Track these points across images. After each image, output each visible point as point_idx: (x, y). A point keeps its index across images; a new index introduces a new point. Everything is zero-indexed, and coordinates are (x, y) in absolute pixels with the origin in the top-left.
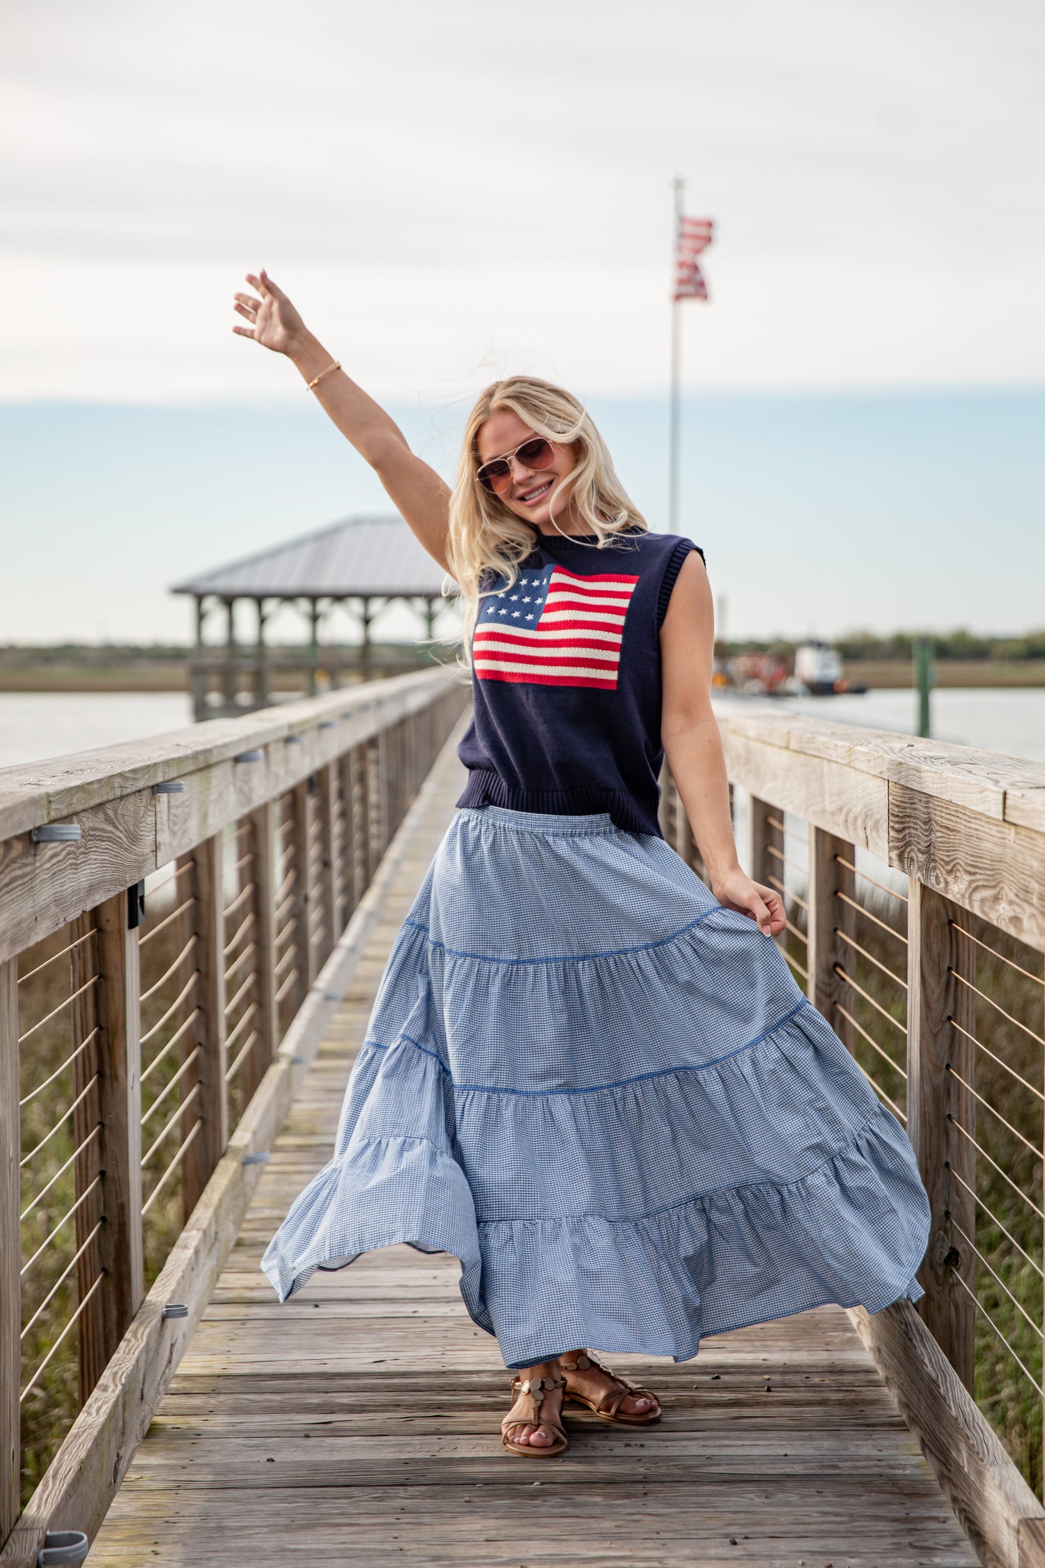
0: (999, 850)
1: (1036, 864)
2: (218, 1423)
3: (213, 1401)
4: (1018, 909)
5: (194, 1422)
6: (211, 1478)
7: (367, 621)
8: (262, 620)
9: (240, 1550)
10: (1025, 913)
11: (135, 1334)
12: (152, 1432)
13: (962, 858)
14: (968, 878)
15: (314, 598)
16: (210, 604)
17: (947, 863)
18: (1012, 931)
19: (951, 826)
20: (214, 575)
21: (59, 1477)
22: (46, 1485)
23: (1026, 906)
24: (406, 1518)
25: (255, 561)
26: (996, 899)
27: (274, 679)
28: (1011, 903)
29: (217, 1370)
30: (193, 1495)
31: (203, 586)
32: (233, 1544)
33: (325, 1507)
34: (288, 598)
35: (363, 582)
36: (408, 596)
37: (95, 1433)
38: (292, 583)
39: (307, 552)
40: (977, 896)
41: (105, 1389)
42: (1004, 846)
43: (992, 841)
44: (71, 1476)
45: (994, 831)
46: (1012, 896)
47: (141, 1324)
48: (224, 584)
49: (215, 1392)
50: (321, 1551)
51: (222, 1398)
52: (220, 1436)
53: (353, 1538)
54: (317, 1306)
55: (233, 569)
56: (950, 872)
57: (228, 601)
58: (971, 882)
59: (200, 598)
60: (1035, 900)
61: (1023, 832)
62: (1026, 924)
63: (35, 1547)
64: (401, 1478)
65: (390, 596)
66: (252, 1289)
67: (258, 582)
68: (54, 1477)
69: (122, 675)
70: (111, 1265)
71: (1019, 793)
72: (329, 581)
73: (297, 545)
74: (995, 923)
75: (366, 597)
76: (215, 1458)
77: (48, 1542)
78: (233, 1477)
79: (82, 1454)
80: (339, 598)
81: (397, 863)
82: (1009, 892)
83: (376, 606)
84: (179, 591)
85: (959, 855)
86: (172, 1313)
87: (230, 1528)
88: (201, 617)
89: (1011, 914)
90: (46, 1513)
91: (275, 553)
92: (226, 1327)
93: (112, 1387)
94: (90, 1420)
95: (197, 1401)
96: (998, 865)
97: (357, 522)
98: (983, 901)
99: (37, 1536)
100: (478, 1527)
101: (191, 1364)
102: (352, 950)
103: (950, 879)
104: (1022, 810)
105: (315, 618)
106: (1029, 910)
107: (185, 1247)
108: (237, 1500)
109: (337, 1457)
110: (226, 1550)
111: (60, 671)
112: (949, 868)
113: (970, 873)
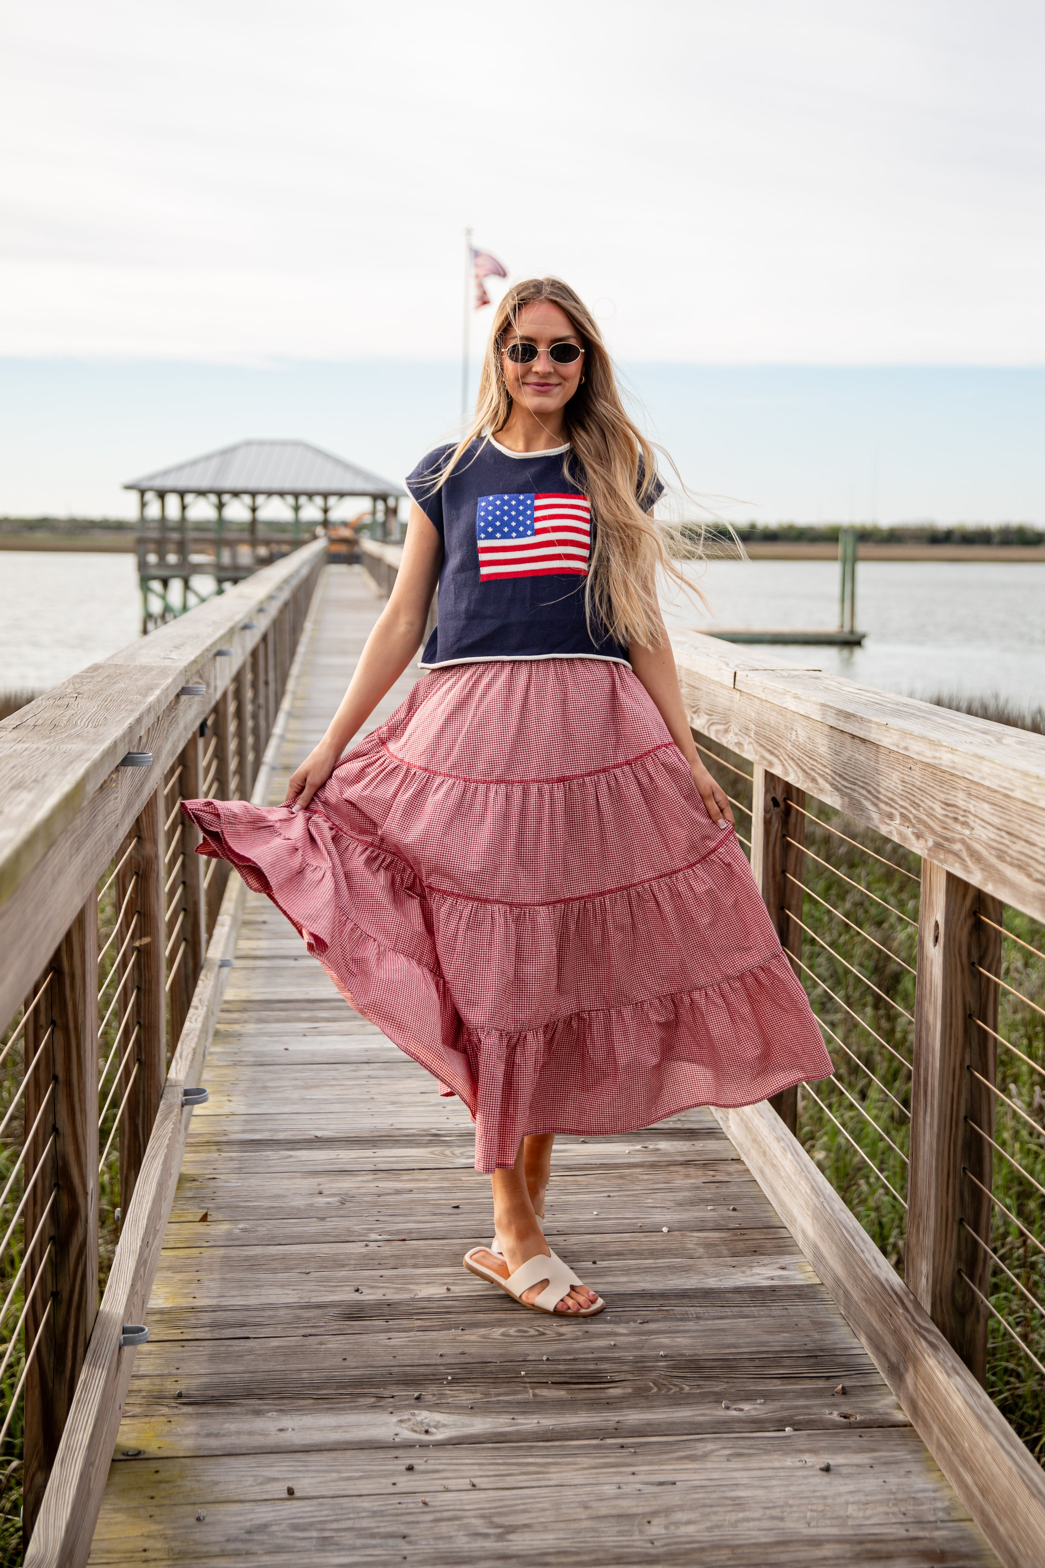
0: (728, 704)
1: (753, 714)
2: (250, 1028)
3: (245, 1015)
4: (741, 739)
5: (236, 1027)
6: (253, 1059)
7: (254, 510)
8: (184, 508)
9: (279, 1099)
10: (746, 741)
11: (206, 976)
12: (217, 1033)
13: (703, 705)
14: (707, 717)
15: (219, 494)
16: (150, 496)
17: (693, 707)
18: (737, 751)
19: (696, 685)
20: (152, 477)
21: (184, 1057)
22: (177, 1062)
23: (746, 737)
24: (372, 1081)
25: (180, 468)
26: (726, 731)
27: (191, 546)
28: (736, 734)
29: (244, 998)
30: (245, 1069)
31: (145, 484)
32: (274, 1096)
33: (324, 1075)
34: (201, 493)
35: (252, 485)
36: (282, 494)
37: (197, 1033)
38: (205, 484)
39: (215, 462)
40: (713, 728)
41: (196, 1008)
42: (733, 702)
43: (724, 698)
44: (190, 1057)
45: (725, 692)
46: (737, 731)
47: (208, 970)
48: (159, 483)
49: (245, 1010)
50: (325, 1100)
51: (250, 1014)
52: (252, 1035)
53: (343, 1092)
54: (296, 960)
55: (166, 473)
56: (695, 712)
57: (162, 495)
58: (709, 720)
59: (143, 492)
60: (752, 735)
61: (745, 695)
62: (746, 747)
63: (181, 1096)
64: (365, 1059)
65: (270, 494)
66: (254, 949)
67: (182, 484)
68: (181, 1057)
69: (82, 541)
70: (189, 937)
71: (744, 673)
72: (229, 482)
73: (208, 458)
74: (725, 745)
75: (254, 494)
76: (253, 1048)
77: (186, 1093)
78: (265, 1059)
79: (193, 1045)
80: (236, 494)
81: (298, 677)
82: (734, 728)
83: (260, 499)
84: (129, 487)
85: (701, 703)
86: (224, 964)
87: (270, 1087)
88: (143, 505)
89: (736, 741)
90: (181, 1077)
91: (194, 463)
92: (244, 972)
93: (200, 1007)
94: (193, 1026)
95: (235, 1016)
96: (728, 712)
97: (249, 443)
98: (717, 731)
99: (180, 1090)
100: (413, 1085)
101: (230, 994)
102: (282, 738)
103: (695, 716)
104: (747, 684)
105: (220, 506)
106: (748, 740)
107: (223, 925)
108: (270, 1072)
109: (325, 1047)
110: (271, 1099)
111: (40, 536)
112: (694, 709)
113: (709, 715)
